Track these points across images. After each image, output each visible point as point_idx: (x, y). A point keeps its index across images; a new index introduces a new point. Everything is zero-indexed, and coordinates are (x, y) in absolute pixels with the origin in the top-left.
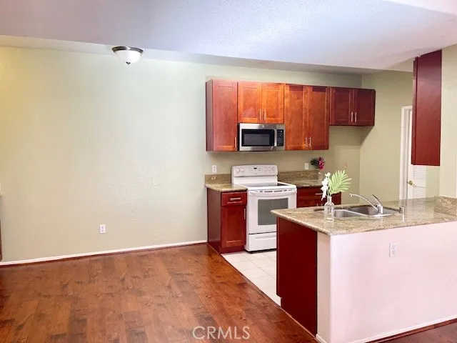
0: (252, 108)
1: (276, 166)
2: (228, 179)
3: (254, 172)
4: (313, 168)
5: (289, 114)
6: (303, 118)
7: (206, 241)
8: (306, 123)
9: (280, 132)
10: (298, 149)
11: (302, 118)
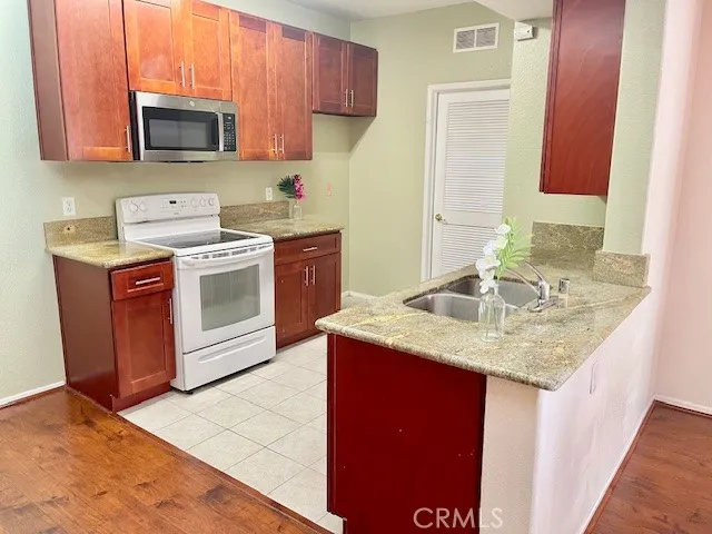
0: (161, 58)
1: (215, 196)
2: (108, 229)
3: (170, 211)
4: (282, 196)
5: (242, 80)
6: (268, 92)
7: (62, 383)
8: (273, 103)
9: (230, 119)
10: (260, 157)
11: (265, 92)
